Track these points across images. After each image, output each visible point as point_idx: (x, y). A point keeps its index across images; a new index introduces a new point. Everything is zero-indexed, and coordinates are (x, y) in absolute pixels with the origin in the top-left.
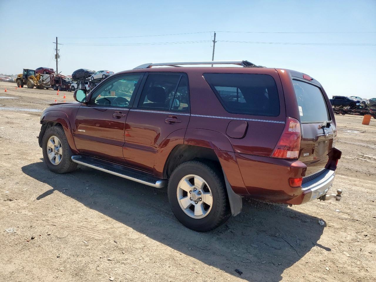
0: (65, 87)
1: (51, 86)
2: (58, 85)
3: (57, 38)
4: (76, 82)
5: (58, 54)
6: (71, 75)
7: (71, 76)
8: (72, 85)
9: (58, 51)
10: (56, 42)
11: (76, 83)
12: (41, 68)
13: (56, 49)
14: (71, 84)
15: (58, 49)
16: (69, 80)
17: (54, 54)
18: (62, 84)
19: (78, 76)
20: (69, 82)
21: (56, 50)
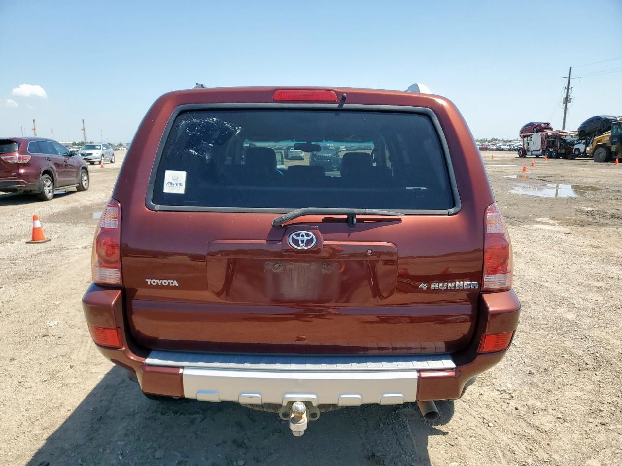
0: (563, 151)
1: (542, 152)
2: (552, 149)
3: (570, 68)
4: (584, 141)
5: (570, 96)
6: (577, 130)
7: (576, 132)
8: (576, 147)
9: (570, 90)
10: (568, 76)
11: (584, 143)
12: (531, 124)
13: (566, 88)
14: (574, 145)
15: (570, 87)
16: (573, 139)
17: (563, 97)
18: (560, 147)
19: (587, 130)
20: (572, 143)
21: (566, 90)
